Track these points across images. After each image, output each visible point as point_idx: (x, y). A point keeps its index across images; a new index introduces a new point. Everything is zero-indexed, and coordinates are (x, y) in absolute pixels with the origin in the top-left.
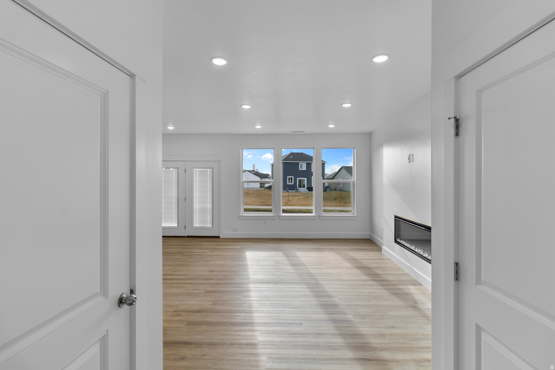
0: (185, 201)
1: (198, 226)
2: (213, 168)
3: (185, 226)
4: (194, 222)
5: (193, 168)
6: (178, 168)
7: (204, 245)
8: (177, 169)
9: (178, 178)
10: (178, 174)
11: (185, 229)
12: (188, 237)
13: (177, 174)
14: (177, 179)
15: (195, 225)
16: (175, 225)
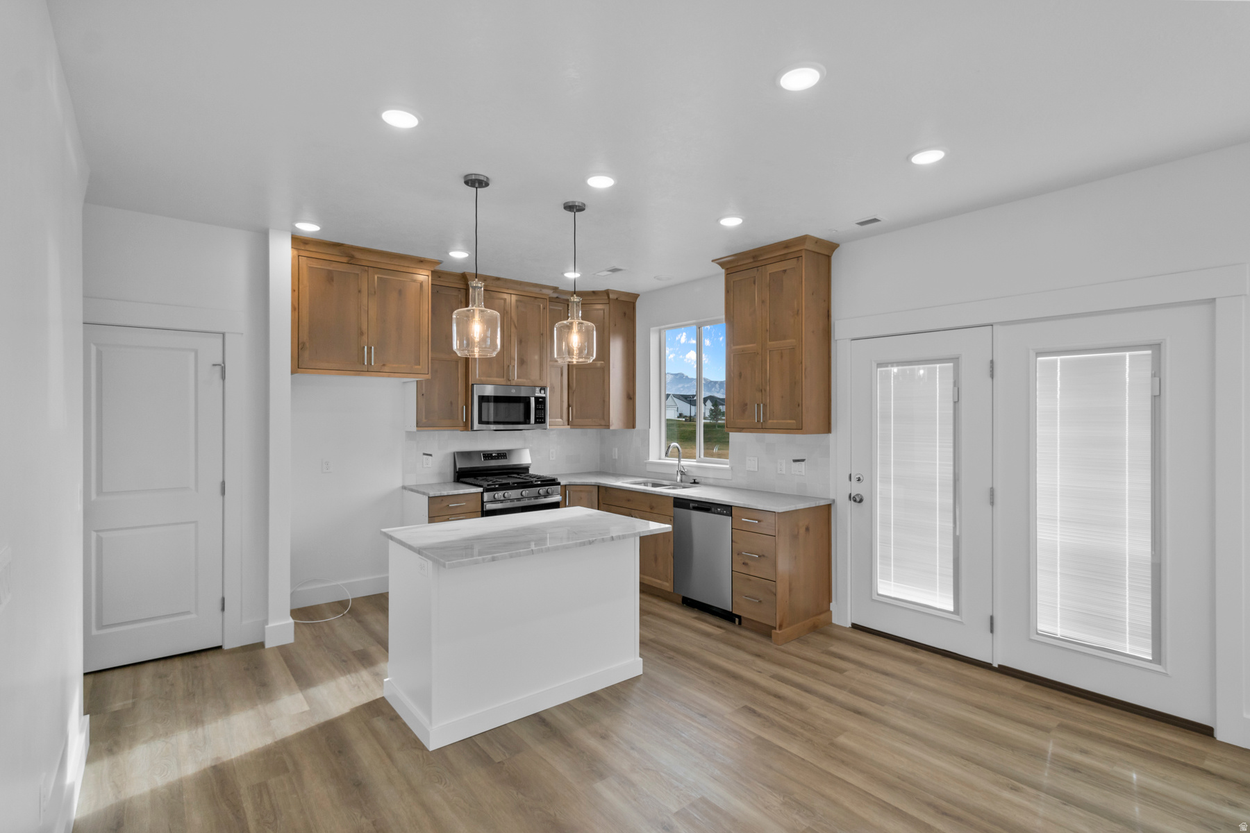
0: (992, 503)
1: (1059, 632)
2: (1159, 345)
3: (992, 618)
4: (1041, 610)
5: (1032, 354)
6: (955, 360)
7: (1123, 788)
8: (951, 364)
9: (956, 403)
10: (956, 383)
11: (992, 631)
12: (1004, 671)
13: (952, 386)
14: (951, 405)
15: (1043, 626)
16: (945, 602)
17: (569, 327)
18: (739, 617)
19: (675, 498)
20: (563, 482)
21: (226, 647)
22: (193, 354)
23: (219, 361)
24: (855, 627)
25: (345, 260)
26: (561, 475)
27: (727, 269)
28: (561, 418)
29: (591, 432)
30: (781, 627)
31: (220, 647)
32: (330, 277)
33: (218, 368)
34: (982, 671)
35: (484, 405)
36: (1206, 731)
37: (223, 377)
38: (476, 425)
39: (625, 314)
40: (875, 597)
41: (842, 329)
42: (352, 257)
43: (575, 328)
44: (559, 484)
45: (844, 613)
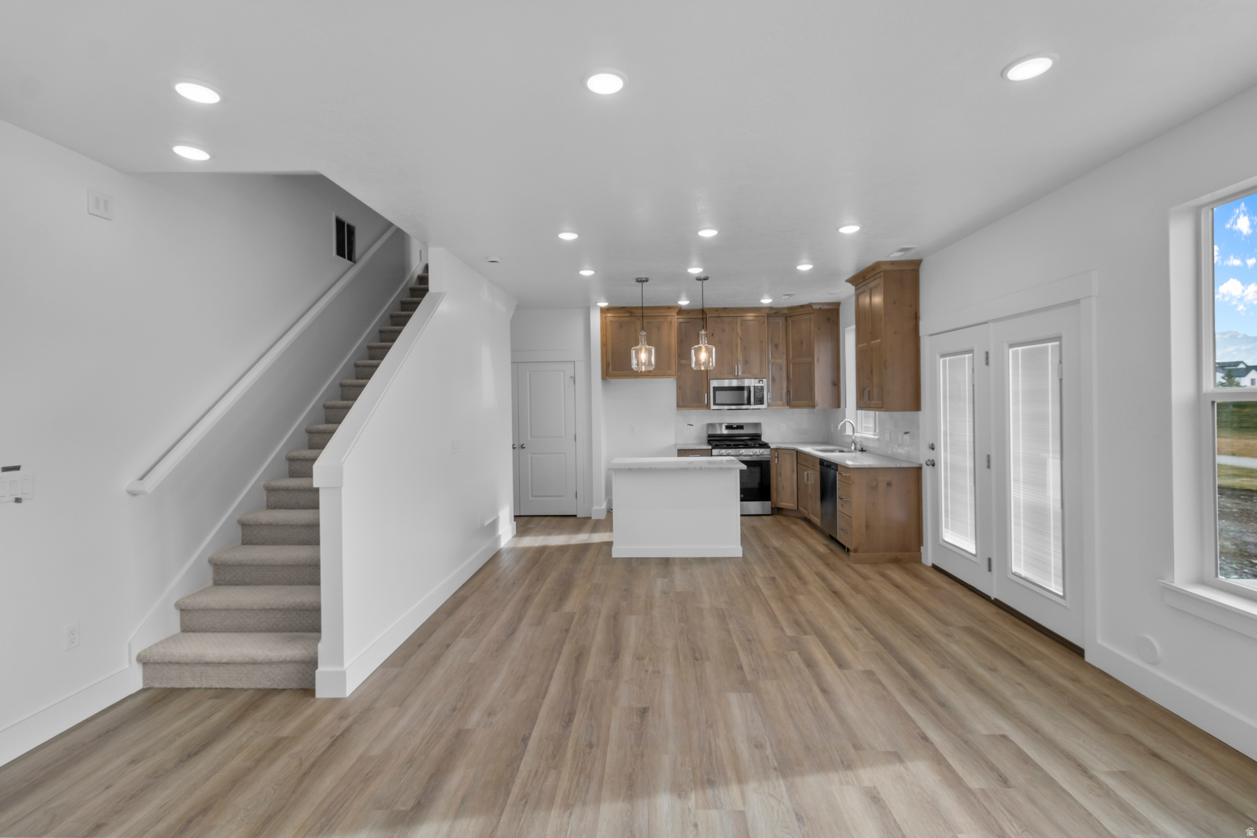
1: (1023, 573)
2: (1061, 337)
3: (990, 560)
4: (1012, 554)
5: (1007, 346)
6: (972, 352)
8: (971, 355)
10: (973, 370)
11: (990, 570)
12: (998, 604)
13: (972, 372)
14: (972, 387)
15: (1013, 567)
16: (970, 547)
17: (700, 348)
18: (848, 549)
19: (820, 459)
20: (772, 446)
21: (578, 516)
22: (562, 373)
23: (573, 375)
24: (935, 567)
25: (628, 315)
26: (772, 443)
27: (856, 286)
28: (781, 400)
29: (805, 411)
30: (856, 551)
31: (576, 516)
32: (621, 325)
33: (572, 379)
34: (982, 601)
35: (717, 393)
36: (1078, 652)
37: (575, 383)
38: (713, 407)
39: (829, 319)
40: (941, 542)
41: (925, 327)
42: (632, 312)
43: (704, 349)
44: (769, 447)
45: (929, 556)
